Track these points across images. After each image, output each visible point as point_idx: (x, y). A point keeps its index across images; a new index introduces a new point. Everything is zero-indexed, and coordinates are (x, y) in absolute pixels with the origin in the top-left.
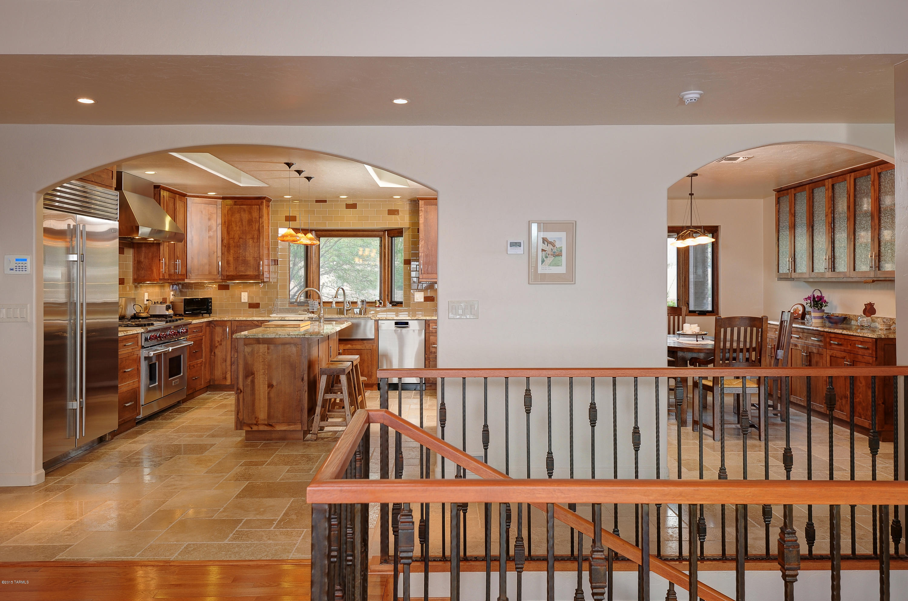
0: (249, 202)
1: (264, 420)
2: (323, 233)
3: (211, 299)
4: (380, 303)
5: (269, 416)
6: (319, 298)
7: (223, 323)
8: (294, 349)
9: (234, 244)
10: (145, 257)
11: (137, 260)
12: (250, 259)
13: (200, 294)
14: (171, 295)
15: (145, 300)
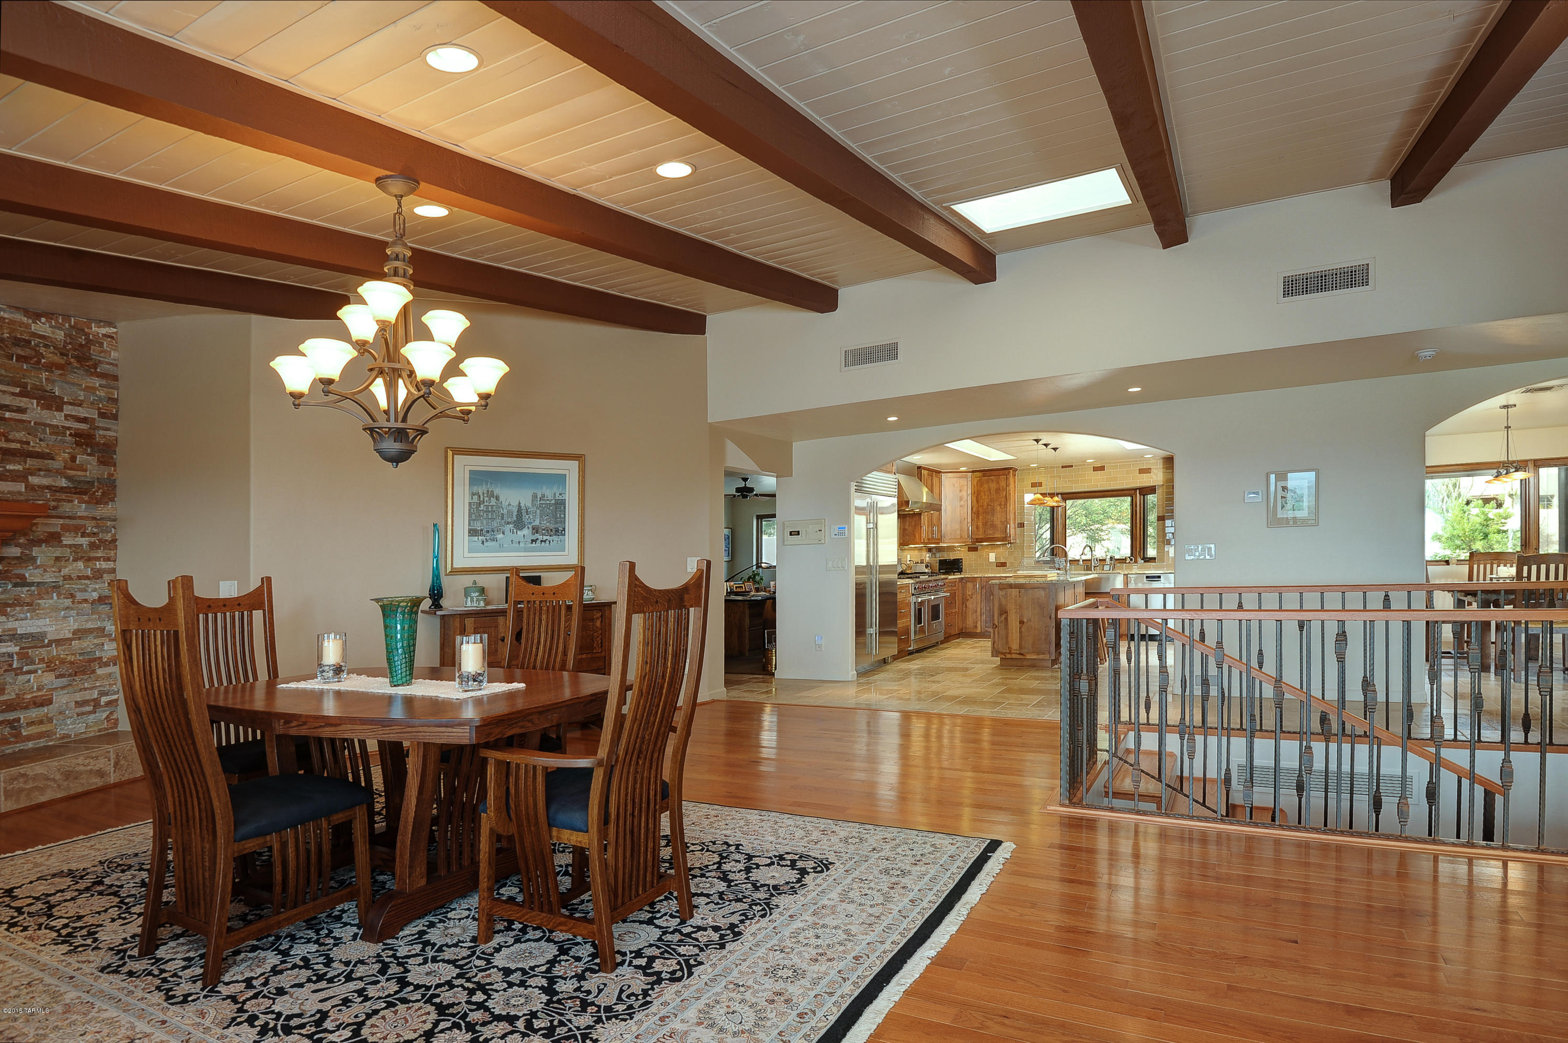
0: (995, 473)
1: (1017, 649)
2: (1070, 496)
3: (962, 559)
4: (1131, 560)
5: (1021, 647)
6: (1066, 555)
7: (973, 580)
8: (1042, 593)
9: (982, 511)
10: (909, 526)
12: (997, 522)
13: (952, 556)
14: (927, 557)
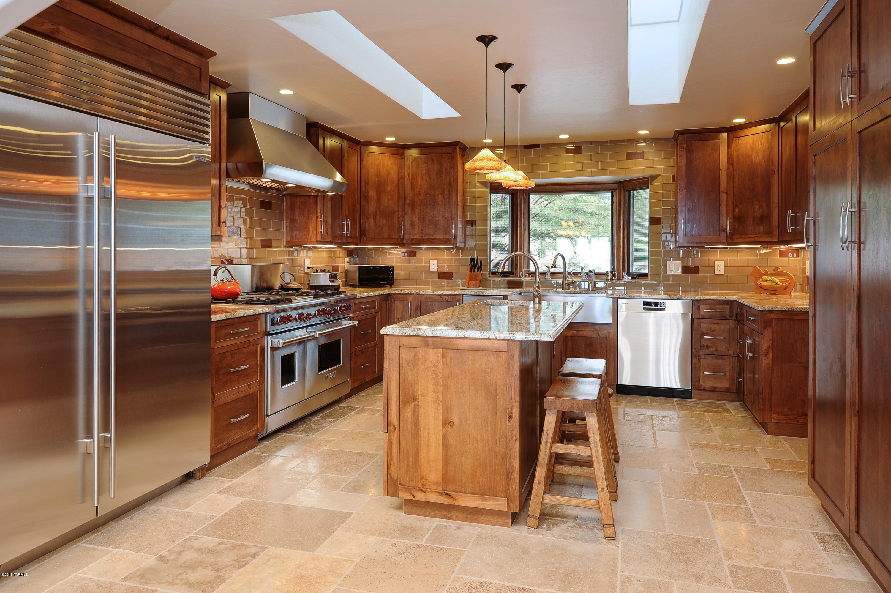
0: (437, 149)
1: (437, 484)
3: (392, 267)
4: (614, 275)
5: (446, 479)
7: (403, 297)
8: (493, 360)
9: (419, 202)
10: (300, 215)
11: (291, 218)
12: (439, 219)
13: (380, 262)
15: (306, 268)
